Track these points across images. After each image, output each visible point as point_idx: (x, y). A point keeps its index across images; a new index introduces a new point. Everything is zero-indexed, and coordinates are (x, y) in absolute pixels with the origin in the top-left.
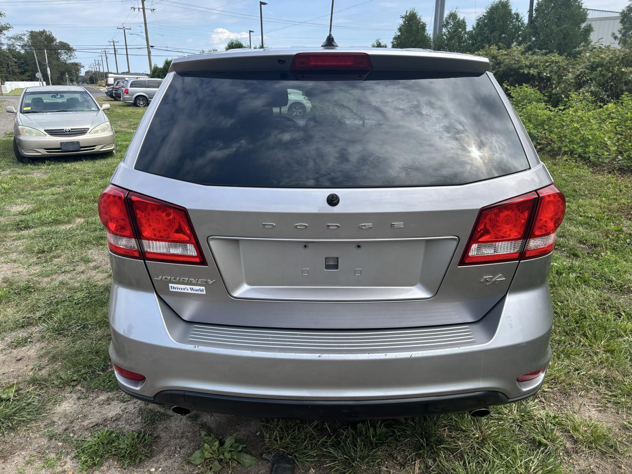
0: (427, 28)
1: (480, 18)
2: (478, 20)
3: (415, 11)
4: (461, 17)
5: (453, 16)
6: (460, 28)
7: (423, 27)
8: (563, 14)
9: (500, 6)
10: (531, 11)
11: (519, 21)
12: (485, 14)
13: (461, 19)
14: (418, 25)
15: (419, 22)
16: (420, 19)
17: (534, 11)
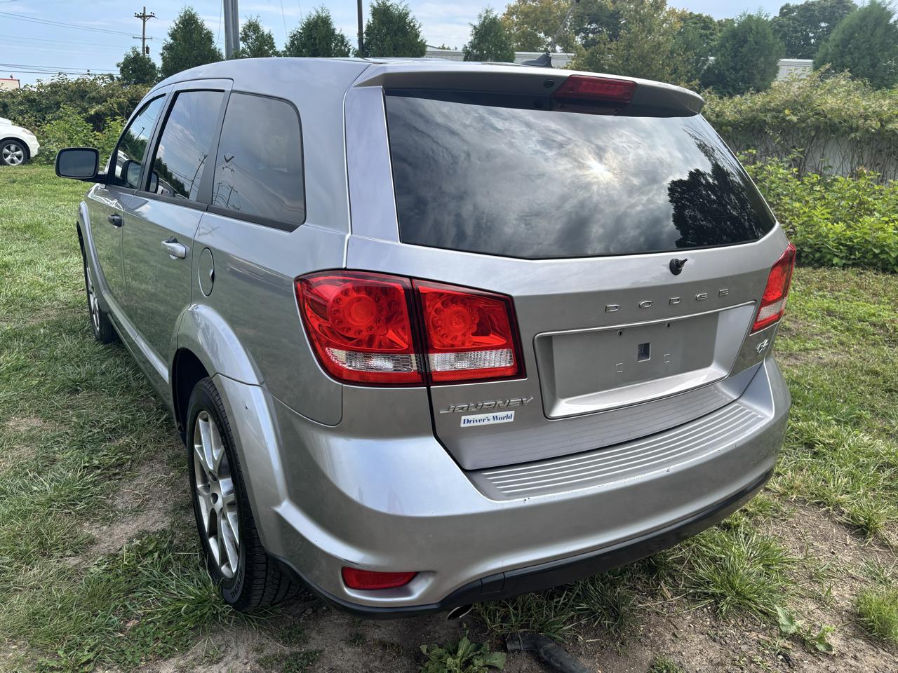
0: (215, 39)
1: (295, 35)
2: (292, 37)
3: (193, 12)
4: (265, 29)
5: (254, 27)
6: (267, 45)
7: (209, 37)
8: (400, 43)
9: (319, 22)
10: (360, 34)
11: (346, 46)
12: (300, 31)
13: (266, 33)
14: (201, 34)
15: (202, 29)
16: (202, 24)
17: (364, 35)
